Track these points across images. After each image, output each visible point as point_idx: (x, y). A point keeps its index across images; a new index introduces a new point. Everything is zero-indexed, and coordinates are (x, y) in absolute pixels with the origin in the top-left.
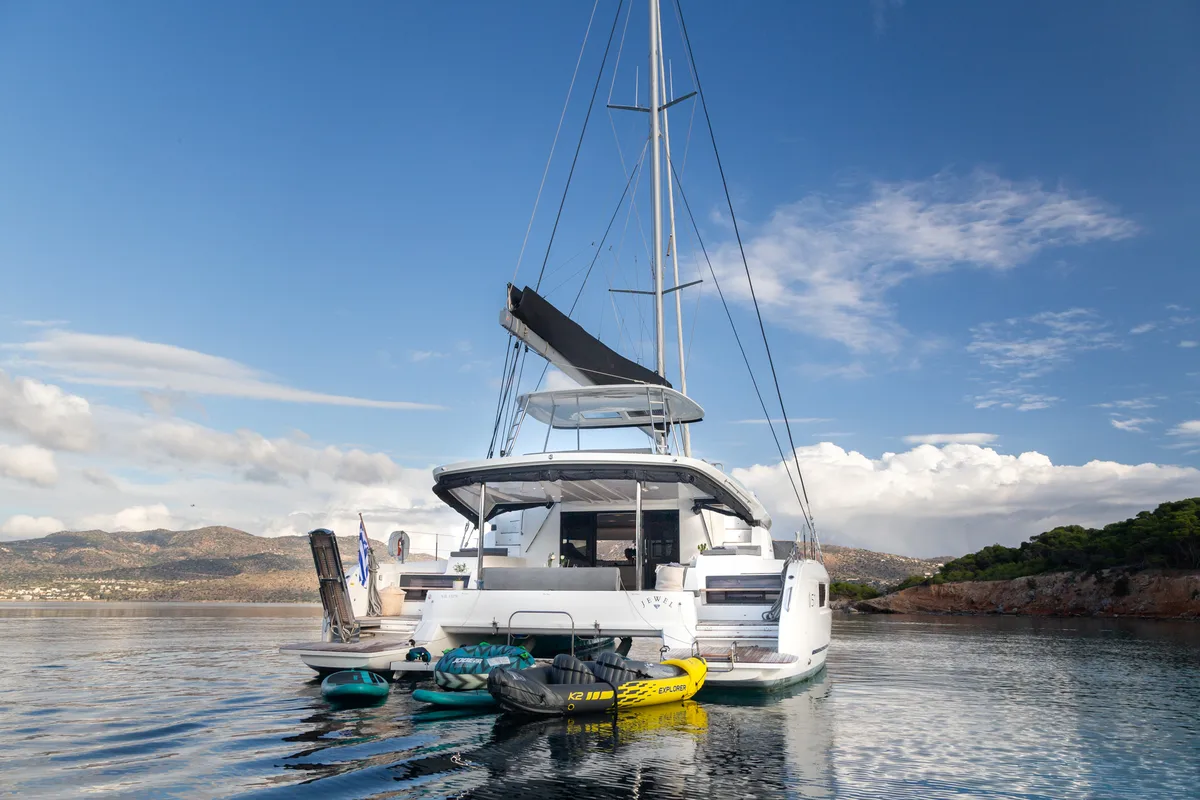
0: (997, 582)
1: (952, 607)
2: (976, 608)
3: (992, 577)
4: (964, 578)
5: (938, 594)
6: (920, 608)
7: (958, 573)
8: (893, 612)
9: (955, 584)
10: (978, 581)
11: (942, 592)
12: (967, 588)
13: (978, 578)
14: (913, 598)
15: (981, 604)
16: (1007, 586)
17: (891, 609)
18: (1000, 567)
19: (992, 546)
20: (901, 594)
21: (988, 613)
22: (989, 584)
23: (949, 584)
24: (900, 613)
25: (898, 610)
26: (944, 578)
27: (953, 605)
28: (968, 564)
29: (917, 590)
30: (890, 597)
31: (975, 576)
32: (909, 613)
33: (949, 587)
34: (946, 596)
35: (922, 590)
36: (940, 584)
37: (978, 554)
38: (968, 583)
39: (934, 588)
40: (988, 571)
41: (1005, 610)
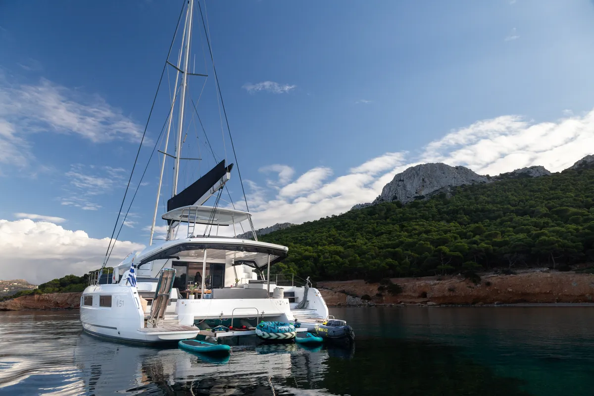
0: (72, 293)
1: (45, 306)
2: (59, 306)
3: (69, 290)
4: (53, 291)
5: (38, 300)
6: (25, 307)
7: (50, 289)
8: (9, 310)
9: (49, 294)
10: (62, 292)
11: (41, 298)
12: (55, 296)
13: (61, 291)
14: (23, 302)
15: (62, 304)
16: (77, 295)
17: (8, 308)
18: (74, 286)
19: (69, 275)
20: (16, 300)
21: (66, 309)
22: (68, 294)
23: (46, 294)
24: (15, 310)
25: (12, 309)
26: (42, 291)
27: (46, 305)
28: (56, 284)
29: (26, 297)
30: (8, 301)
31: (60, 290)
32: (19, 310)
33: (45, 296)
34: (43, 300)
35: (29, 297)
36: (40, 294)
37: (61, 279)
38: (56, 294)
39: (36, 296)
40: (68, 287)
41: (75, 307)
